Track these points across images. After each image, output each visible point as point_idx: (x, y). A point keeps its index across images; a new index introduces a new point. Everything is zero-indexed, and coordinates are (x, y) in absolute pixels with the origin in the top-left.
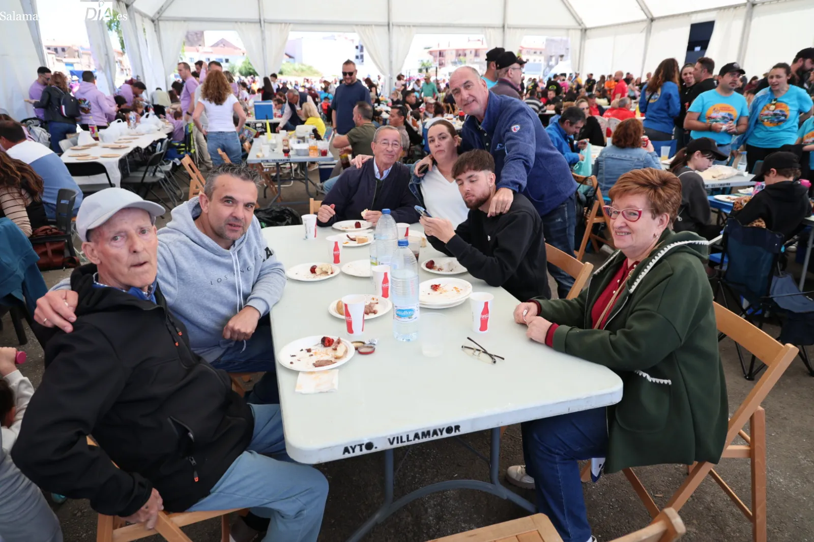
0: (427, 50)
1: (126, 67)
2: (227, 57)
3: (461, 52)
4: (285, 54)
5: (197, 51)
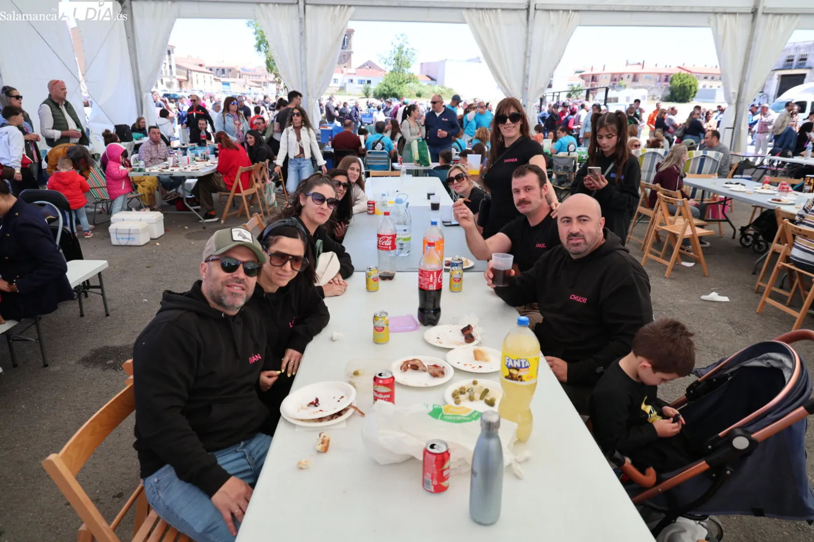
0: (579, 74)
3: (616, 76)
4: (428, 76)
5: (342, 72)
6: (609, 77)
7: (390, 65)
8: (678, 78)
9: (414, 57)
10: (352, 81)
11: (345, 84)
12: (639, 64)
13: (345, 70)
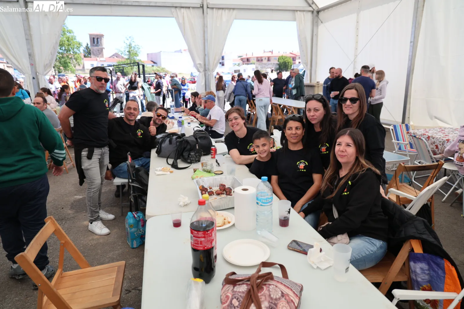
0: (240, 58)
3: (259, 59)
4: (152, 61)
5: (97, 60)
6: (255, 59)
7: (126, 55)
8: (281, 58)
9: (139, 50)
12: (270, 52)
13: (98, 58)
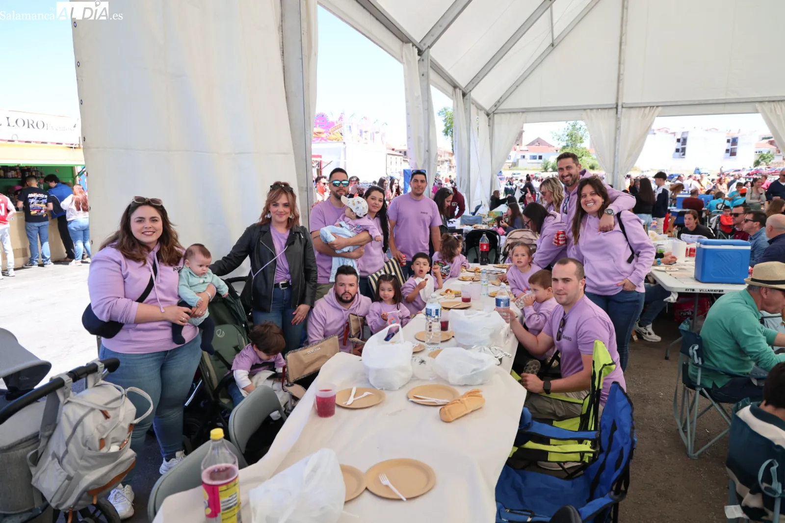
1: (453, 165)
2: (540, 155)
5: (515, 150)
7: (563, 141)
10: (524, 157)
11: (518, 160)
13: (517, 147)
